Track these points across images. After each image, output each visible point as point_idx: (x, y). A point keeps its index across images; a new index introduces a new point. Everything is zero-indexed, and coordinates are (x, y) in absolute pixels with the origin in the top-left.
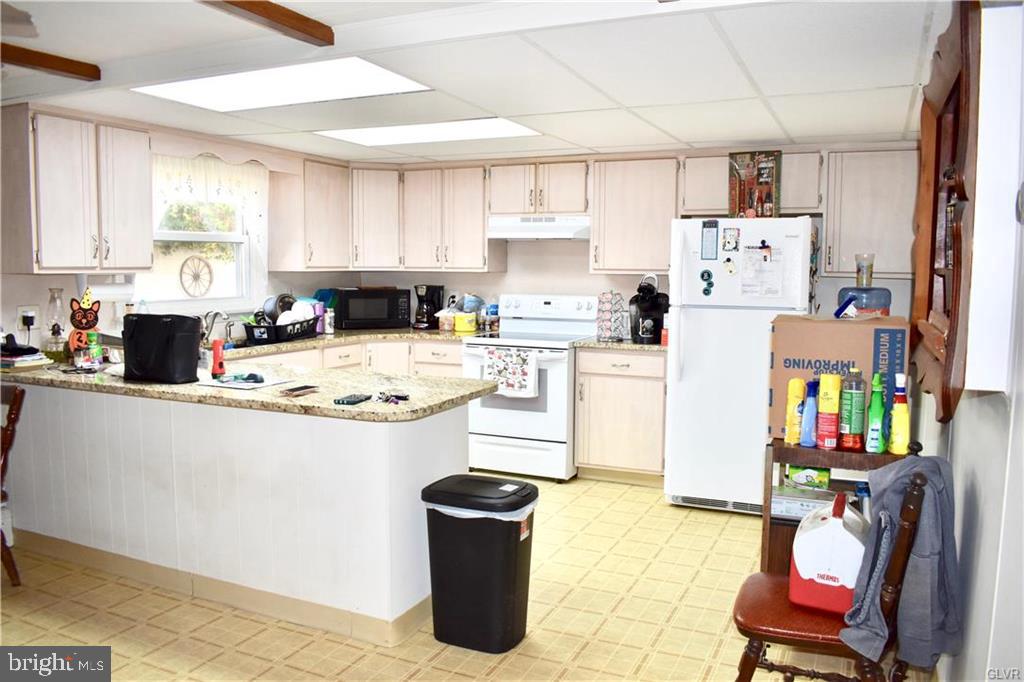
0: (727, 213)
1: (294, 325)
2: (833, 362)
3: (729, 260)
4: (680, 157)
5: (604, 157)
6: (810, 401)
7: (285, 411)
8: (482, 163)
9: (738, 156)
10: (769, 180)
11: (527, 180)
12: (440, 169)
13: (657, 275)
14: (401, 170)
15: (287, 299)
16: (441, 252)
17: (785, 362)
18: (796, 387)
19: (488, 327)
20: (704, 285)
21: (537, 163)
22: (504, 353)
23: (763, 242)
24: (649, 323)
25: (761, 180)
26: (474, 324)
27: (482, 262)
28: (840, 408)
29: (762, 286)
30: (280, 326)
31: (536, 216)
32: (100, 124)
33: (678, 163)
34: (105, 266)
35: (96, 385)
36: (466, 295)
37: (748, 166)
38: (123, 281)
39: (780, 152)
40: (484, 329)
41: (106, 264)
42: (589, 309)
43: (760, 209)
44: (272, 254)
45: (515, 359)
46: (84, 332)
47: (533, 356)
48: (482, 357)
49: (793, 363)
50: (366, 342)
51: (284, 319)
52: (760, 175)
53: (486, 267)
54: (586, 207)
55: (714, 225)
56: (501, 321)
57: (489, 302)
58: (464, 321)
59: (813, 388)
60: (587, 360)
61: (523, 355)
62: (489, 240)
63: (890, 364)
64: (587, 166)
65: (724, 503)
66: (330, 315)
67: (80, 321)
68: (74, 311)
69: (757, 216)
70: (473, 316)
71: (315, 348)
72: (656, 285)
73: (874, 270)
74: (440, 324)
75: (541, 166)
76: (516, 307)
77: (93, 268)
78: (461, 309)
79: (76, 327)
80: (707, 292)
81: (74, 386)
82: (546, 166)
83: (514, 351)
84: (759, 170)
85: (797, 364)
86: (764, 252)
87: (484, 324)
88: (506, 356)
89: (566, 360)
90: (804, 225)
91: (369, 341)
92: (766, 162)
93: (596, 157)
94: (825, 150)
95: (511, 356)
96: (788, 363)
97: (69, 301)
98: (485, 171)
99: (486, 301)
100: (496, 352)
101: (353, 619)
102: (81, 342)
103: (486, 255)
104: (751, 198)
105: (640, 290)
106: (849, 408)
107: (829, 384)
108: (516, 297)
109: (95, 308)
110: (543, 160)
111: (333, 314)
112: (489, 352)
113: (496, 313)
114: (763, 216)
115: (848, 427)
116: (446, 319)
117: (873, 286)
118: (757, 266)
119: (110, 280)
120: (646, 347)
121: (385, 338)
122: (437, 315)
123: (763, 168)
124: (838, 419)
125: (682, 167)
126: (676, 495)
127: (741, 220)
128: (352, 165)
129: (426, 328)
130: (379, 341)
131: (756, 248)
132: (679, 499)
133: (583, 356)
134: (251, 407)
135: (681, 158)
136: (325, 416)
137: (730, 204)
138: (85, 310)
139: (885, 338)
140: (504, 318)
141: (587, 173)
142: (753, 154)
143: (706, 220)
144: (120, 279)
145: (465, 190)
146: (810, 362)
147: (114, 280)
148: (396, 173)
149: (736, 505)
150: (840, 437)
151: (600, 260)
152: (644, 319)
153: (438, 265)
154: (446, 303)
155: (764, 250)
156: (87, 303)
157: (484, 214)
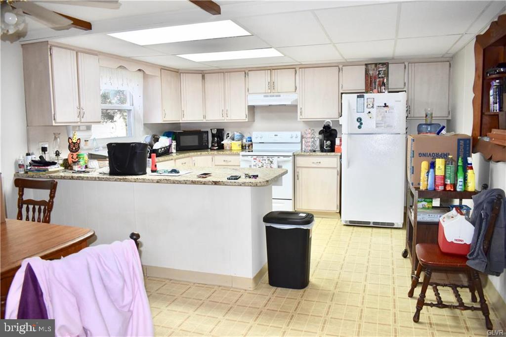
0: (364, 91)
1: (161, 149)
2: (440, 154)
3: (369, 112)
4: (339, 67)
5: (304, 66)
6: (431, 170)
7: (204, 184)
8: (243, 70)
9: (369, 65)
10: (383, 76)
11: (267, 77)
12: (223, 72)
13: (331, 121)
14: (203, 74)
15: (156, 137)
16: (225, 113)
17: (419, 155)
18: (425, 165)
19: (247, 148)
20: (358, 124)
21: (271, 69)
22: (262, 158)
23: (385, 104)
24: (329, 143)
25: (380, 76)
26: (241, 146)
27: (245, 116)
28: (445, 173)
29: (385, 124)
30: (155, 150)
31: (272, 94)
32: (78, 51)
33: (339, 68)
34: (82, 121)
35: (98, 177)
36: (236, 133)
37: (374, 70)
38: (85, 129)
39: (388, 63)
40: (245, 149)
41: (83, 120)
42: (296, 137)
43: (379, 89)
44: (145, 115)
45: (267, 161)
46: (75, 154)
47: (275, 160)
48: (251, 161)
49: (423, 155)
50: (192, 156)
51: (156, 146)
52: (379, 74)
53: (247, 119)
54: (296, 89)
55: (363, 96)
56: (253, 144)
57: (246, 136)
58: (236, 146)
59: (432, 165)
60: (300, 161)
61: (271, 159)
62: (248, 106)
63: (464, 153)
64: (296, 71)
65: (369, 223)
66: (174, 143)
67: (72, 148)
68: (70, 143)
69: (378, 92)
70: (240, 142)
71: (172, 159)
72: (331, 125)
73: (433, 116)
74: (225, 147)
75: (273, 71)
76: (261, 138)
77: (77, 122)
78: (233, 139)
79: (71, 151)
80: (360, 127)
81: (85, 179)
82: (276, 70)
83: (265, 158)
84: (379, 71)
85: (424, 155)
86: (386, 109)
87: (246, 146)
88: (263, 160)
89: (291, 161)
90: (402, 96)
91: (194, 156)
92: (382, 68)
93: (300, 66)
94: (407, 62)
95: (265, 160)
96: (420, 155)
97: (68, 139)
98: (245, 73)
99: (245, 136)
100: (257, 158)
101: (233, 279)
102: (73, 158)
103: (247, 113)
104: (375, 84)
105: (324, 128)
106: (449, 173)
107: (440, 163)
108: (260, 133)
109: (78, 142)
110: (274, 68)
111: (175, 143)
112: (254, 159)
113: (251, 141)
114: (381, 92)
115: (449, 180)
116: (228, 145)
117: (433, 123)
118: (383, 115)
119: (77, 129)
120: (329, 154)
121: (201, 154)
122: (222, 142)
123: (381, 71)
124: (444, 177)
125: (341, 71)
126: (347, 220)
127: (370, 94)
128: (180, 71)
129: (217, 149)
130: (198, 156)
131: (382, 107)
132: (348, 222)
133: (298, 159)
134: (186, 183)
135: (341, 66)
136: (226, 185)
137: (366, 87)
138: (74, 143)
139: (462, 142)
140: (255, 143)
141: (296, 74)
142: (376, 64)
143: (359, 94)
144: (84, 128)
145: (236, 83)
146: (430, 154)
147: (79, 129)
148: (201, 75)
149: (374, 223)
150: (445, 185)
151: (303, 114)
152: (327, 141)
153: (223, 118)
154: (225, 137)
155: (386, 108)
156: (75, 139)
157: (245, 95)
